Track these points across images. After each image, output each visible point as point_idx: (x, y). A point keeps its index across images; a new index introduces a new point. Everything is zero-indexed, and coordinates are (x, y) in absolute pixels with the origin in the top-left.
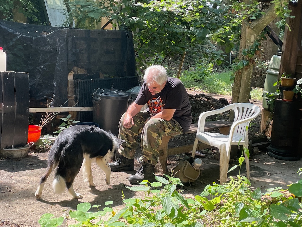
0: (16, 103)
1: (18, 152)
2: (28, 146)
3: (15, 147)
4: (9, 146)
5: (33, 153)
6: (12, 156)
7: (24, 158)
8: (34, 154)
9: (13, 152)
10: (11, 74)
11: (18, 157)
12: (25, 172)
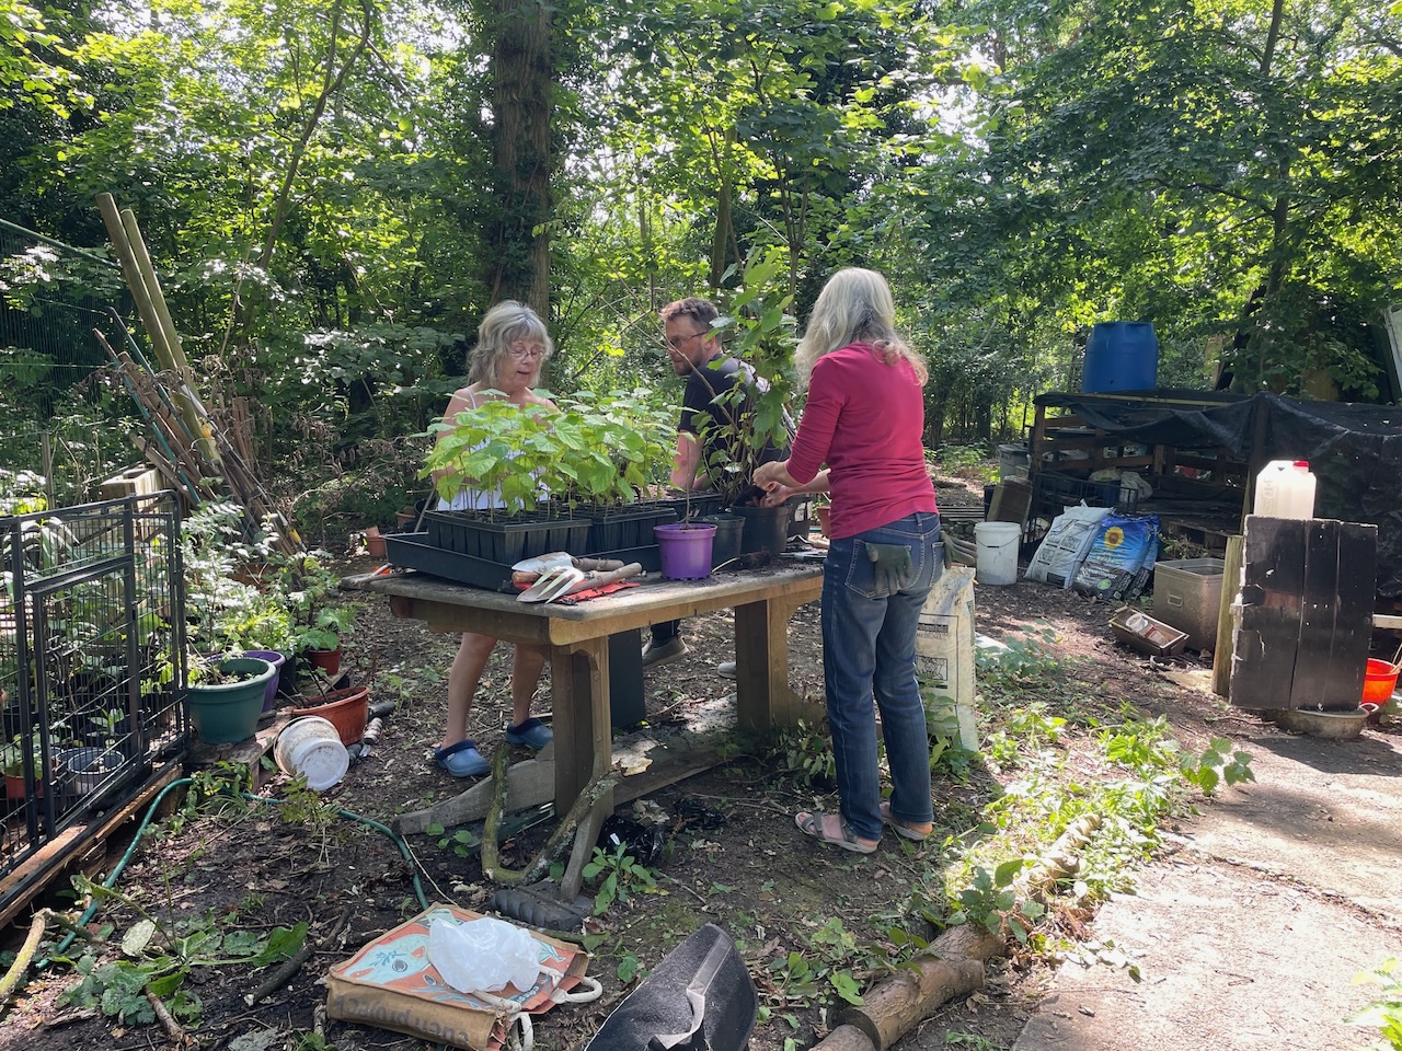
0: (1339, 598)
1: (1335, 723)
2: (1362, 712)
3: (1326, 709)
4: (1311, 703)
5: (1373, 733)
6: (1318, 731)
7: (1351, 740)
8: (1375, 735)
9: (1320, 720)
10: (1330, 526)
11: (1332, 735)
12: (1362, 778)
